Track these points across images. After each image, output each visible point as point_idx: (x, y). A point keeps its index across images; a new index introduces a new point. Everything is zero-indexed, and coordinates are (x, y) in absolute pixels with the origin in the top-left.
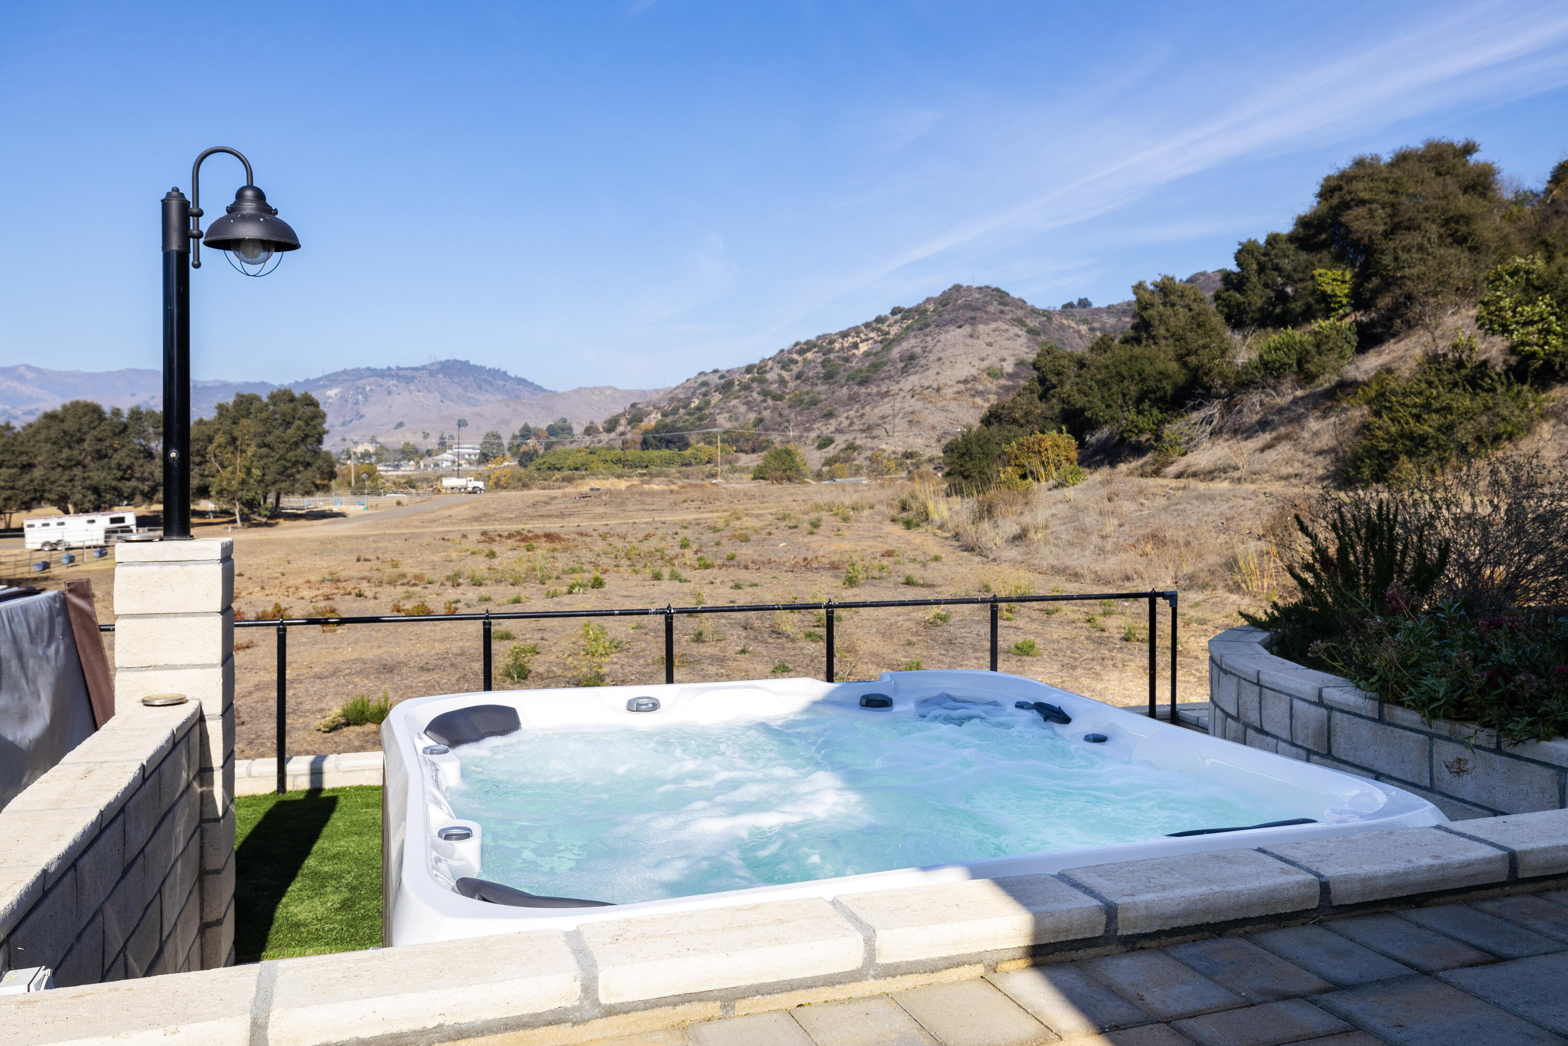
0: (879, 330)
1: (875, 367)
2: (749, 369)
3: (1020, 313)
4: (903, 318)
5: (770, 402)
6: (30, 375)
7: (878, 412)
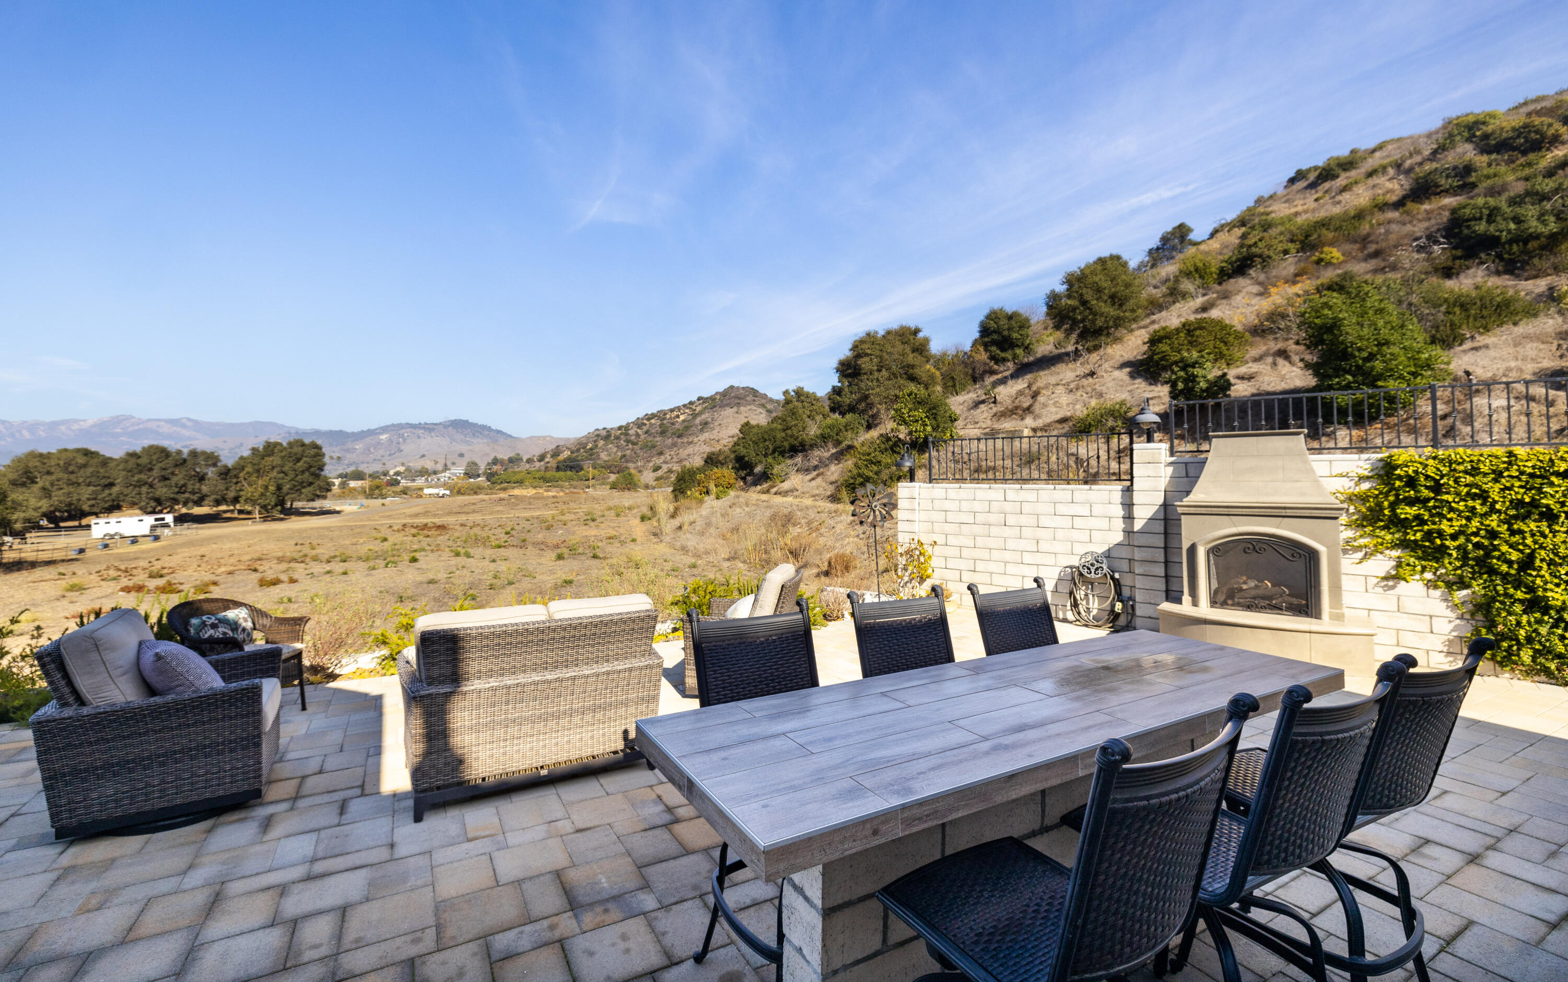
0: (690, 408)
1: (687, 428)
2: (620, 428)
3: (763, 401)
4: (703, 402)
5: (630, 446)
6: (189, 424)
7: (686, 452)
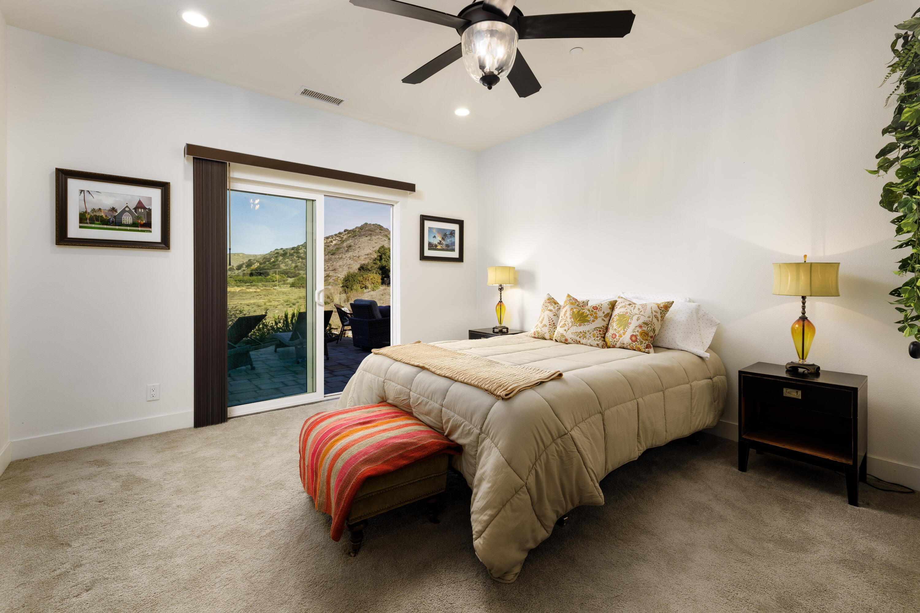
0: (339, 237)
1: (338, 249)
2: (293, 249)
4: (348, 233)
5: (300, 260)
7: (338, 264)
